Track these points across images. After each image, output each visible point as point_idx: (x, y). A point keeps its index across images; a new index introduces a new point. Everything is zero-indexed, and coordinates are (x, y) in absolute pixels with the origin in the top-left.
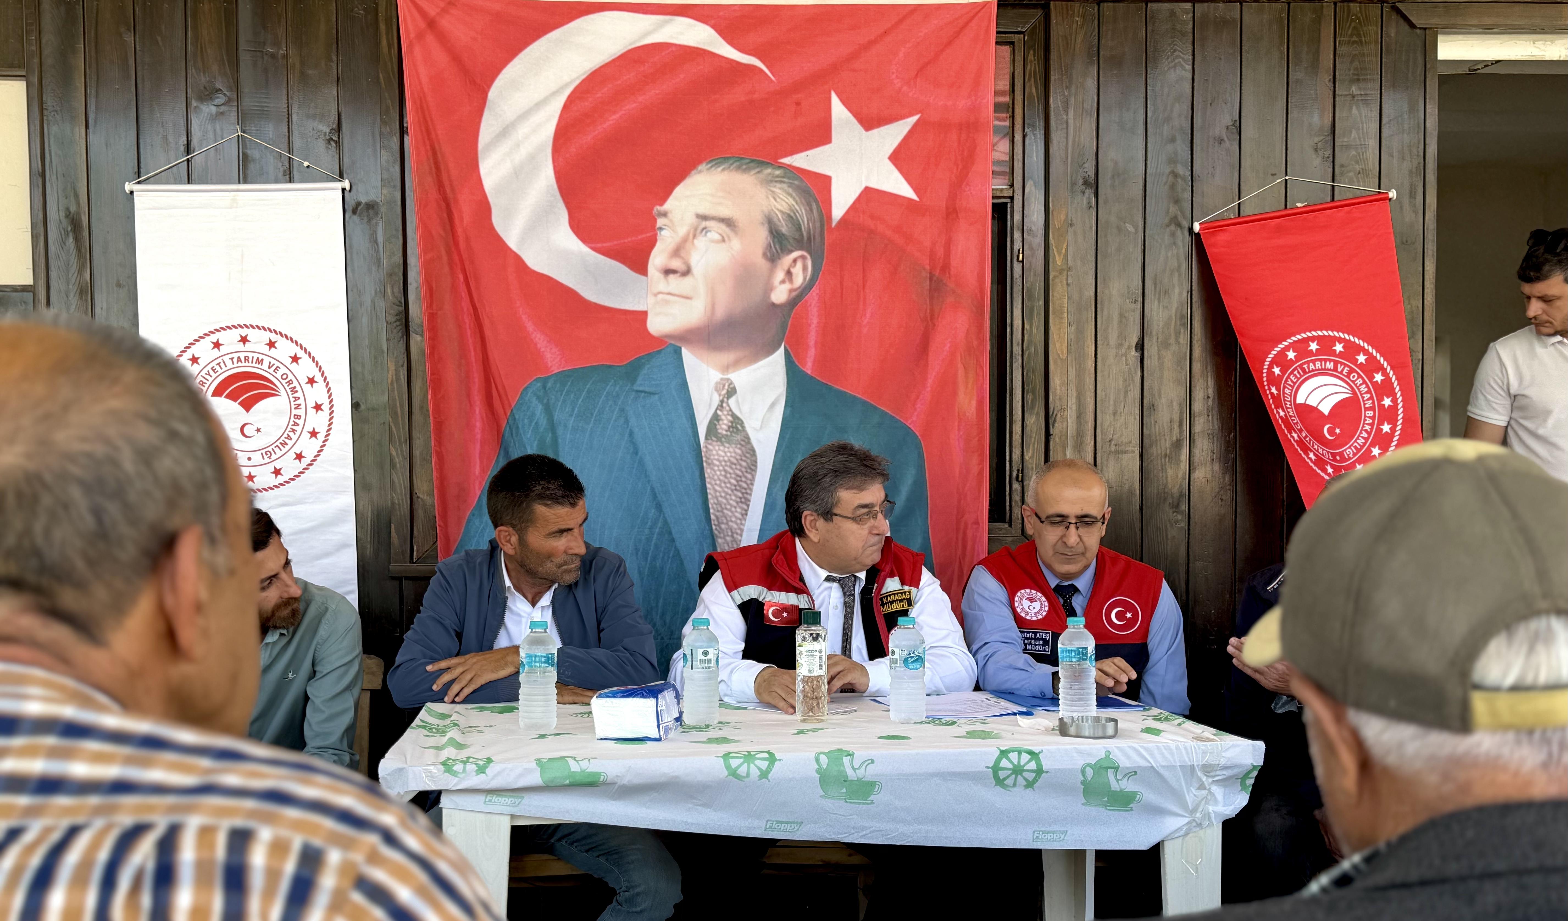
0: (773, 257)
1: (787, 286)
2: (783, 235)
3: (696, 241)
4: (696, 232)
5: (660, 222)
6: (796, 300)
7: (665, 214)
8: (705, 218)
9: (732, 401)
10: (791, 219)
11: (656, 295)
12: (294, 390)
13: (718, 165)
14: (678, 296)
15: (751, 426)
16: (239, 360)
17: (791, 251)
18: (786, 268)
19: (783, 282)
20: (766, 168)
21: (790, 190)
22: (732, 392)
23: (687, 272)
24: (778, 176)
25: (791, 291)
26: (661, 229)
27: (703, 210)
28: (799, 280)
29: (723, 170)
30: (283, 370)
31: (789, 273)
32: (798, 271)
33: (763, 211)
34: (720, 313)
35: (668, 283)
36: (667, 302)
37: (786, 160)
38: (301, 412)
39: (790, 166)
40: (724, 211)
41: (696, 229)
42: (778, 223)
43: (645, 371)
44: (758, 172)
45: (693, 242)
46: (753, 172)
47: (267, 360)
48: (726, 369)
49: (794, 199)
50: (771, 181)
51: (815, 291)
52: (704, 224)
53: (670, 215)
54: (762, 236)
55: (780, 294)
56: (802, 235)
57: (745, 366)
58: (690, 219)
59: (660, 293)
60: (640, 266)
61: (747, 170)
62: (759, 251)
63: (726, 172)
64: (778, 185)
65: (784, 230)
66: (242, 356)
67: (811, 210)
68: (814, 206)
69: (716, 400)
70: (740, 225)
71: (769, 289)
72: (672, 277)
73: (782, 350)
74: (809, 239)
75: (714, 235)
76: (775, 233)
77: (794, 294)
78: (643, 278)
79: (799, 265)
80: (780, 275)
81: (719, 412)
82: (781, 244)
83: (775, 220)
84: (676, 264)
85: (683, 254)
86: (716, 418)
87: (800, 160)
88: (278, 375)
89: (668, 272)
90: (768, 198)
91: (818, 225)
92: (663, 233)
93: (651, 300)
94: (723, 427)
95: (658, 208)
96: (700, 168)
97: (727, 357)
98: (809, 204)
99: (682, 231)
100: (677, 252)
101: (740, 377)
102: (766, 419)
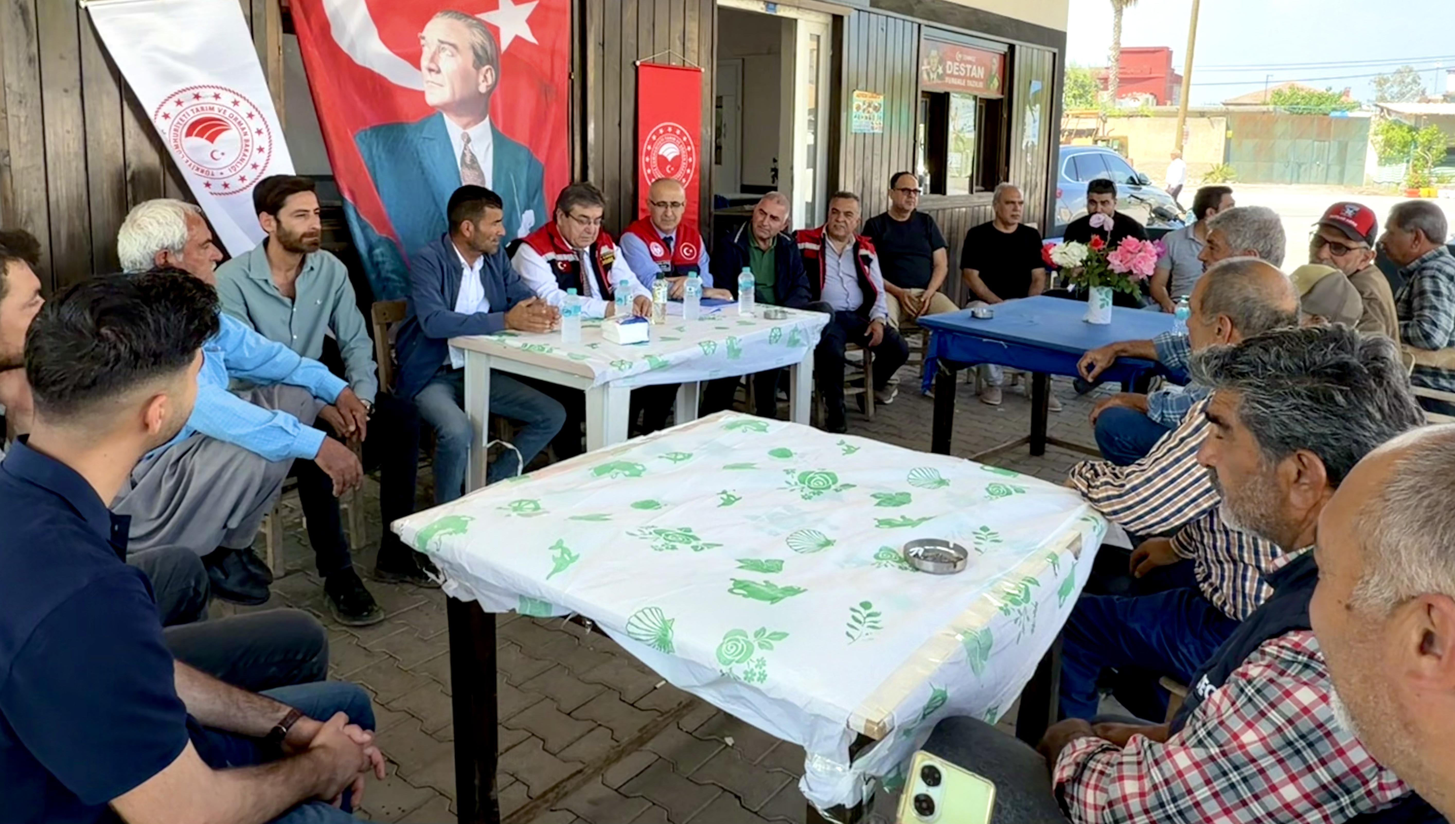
0: (477, 67)
1: (485, 84)
2: (480, 56)
3: (440, 55)
4: (440, 50)
5: (423, 42)
6: (490, 91)
7: (423, 38)
8: (442, 42)
9: (470, 145)
10: (483, 48)
11: (427, 83)
12: (240, 123)
13: (446, 15)
14: (437, 84)
15: (480, 159)
16: (197, 110)
17: (485, 65)
18: (484, 74)
19: (483, 82)
20: (469, 19)
21: (481, 33)
22: (469, 140)
23: (439, 72)
24: (475, 24)
25: (487, 86)
26: (423, 46)
27: (443, 39)
28: (490, 81)
30: (229, 112)
31: (485, 77)
32: (489, 75)
33: (470, 42)
34: (458, 97)
35: (431, 76)
36: (432, 87)
37: (478, 16)
38: (248, 137)
39: (480, 19)
40: (452, 41)
41: (439, 48)
42: (477, 50)
43: (428, 126)
44: (466, 21)
46: (463, 20)
47: (216, 107)
48: (465, 127)
49: (483, 37)
50: (470, 26)
51: (497, 88)
52: (443, 46)
53: (426, 39)
54: (470, 56)
55: (483, 88)
56: (489, 57)
57: (473, 126)
58: (435, 42)
59: (429, 81)
60: (417, 65)
61: (460, 19)
62: (470, 64)
63: (450, 19)
64: (476, 29)
65: (480, 53)
66: (199, 107)
67: (491, 44)
68: (493, 43)
69: (463, 144)
70: (460, 48)
71: (477, 85)
72: (433, 73)
73: (487, 119)
74: (492, 59)
75: (448, 52)
76: (476, 55)
77: (489, 88)
78: (419, 72)
79: (489, 73)
80: (481, 78)
81: (465, 151)
82: (480, 61)
83: (476, 47)
84: (433, 66)
85: (436, 62)
86: (464, 154)
87: (484, 16)
88: (227, 115)
89: (430, 70)
90: (471, 35)
91: (495, 52)
92: (425, 48)
93: (425, 85)
94: (468, 159)
95: (420, 34)
96: (438, 15)
97: (465, 120)
98: (490, 41)
99: (433, 48)
100: (432, 60)
101: (472, 132)
102: (485, 156)
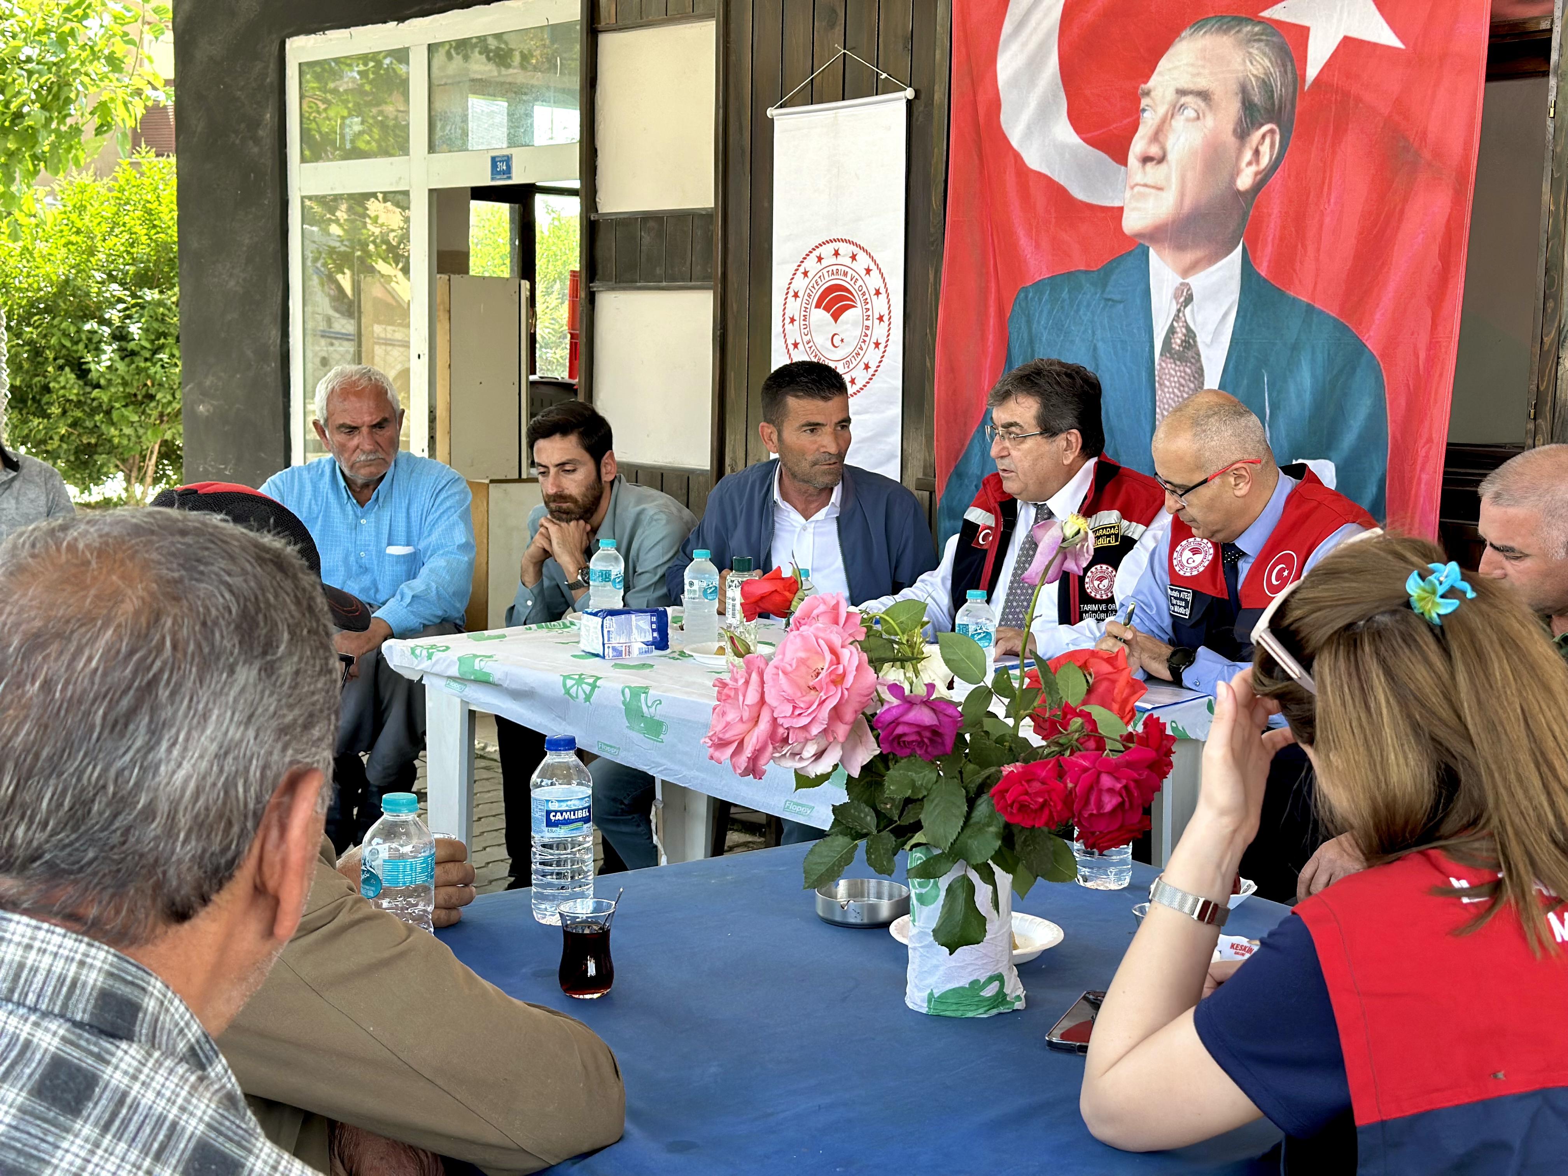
0: (1242, 134)
1: (1253, 168)
2: (1255, 105)
3: (1173, 122)
4: (1176, 109)
5: (1144, 102)
6: (1260, 185)
7: (1148, 94)
8: (1182, 92)
9: (1188, 310)
10: (1266, 85)
11: (1132, 188)
12: (866, 301)
13: (1200, 28)
14: (1153, 187)
15: (1202, 340)
16: (832, 273)
17: (1262, 125)
18: (1254, 146)
19: (1249, 164)
20: (1247, 25)
21: (1267, 50)
22: (1189, 299)
23: (1162, 160)
24: (1256, 34)
25: (1257, 174)
26: (1144, 110)
27: (1182, 83)
28: (1265, 160)
29: (1205, 33)
30: (860, 282)
31: (1257, 152)
32: (1265, 149)
33: (1238, 78)
34: (1188, 206)
35: (1145, 173)
36: (1142, 196)
37: (1266, 14)
38: (869, 323)
39: (1269, 19)
40: (1202, 84)
41: (1174, 107)
42: (1252, 92)
43: (1114, 277)
44: (1238, 32)
45: (1170, 125)
46: (1233, 32)
47: (849, 272)
48: (1186, 272)
49: (1270, 61)
50: (1250, 41)
51: (1277, 175)
52: (1183, 100)
53: (1153, 94)
54: (1232, 109)
55: (1245, 181)
56: (1273, 104)
57: (1204, 268)
58: (1170, 95)
59: (1137, 185)
60: (1121, 158)
61: (1226, 31)
62: (1230, 127)
63: (1208, 36)
64: (1256, 45)
65: (1257, 99)
66: (834, 269)
67: (1286, 72)
68: (1289, 68)
69: (1174, 307)
70: (1216, 97)
71: (1235, 173)
72: (1149, 165)
73: (1237, 253)
74: (1280, 108)
75: (1190, 113)
76: (1248, 105)
77: (1259, 177)
78: (1123, 168)
79: (1268, 141)
80: (1248, 155)
81: (1175, 324)
82: (1252, 115)
83: (1249, 87)
84: (1154, 150)
85: (1161, 138)
86: (1172, 331)
87: (1278, 12)
88: (857, 288)
89: (1146, 159)
90: (1244, 62)
91: (1291, 89)
92: (1146, 115)
93: (1128, 194)
94: (1177, 341)
95: (1143, 86)
96: (1183, 34)
97: (1190, 257)
98: (1284, 65)
99: (1162, 110)
100: (1157, 136)
101: (1198, 282)
102: (1217, 333)
